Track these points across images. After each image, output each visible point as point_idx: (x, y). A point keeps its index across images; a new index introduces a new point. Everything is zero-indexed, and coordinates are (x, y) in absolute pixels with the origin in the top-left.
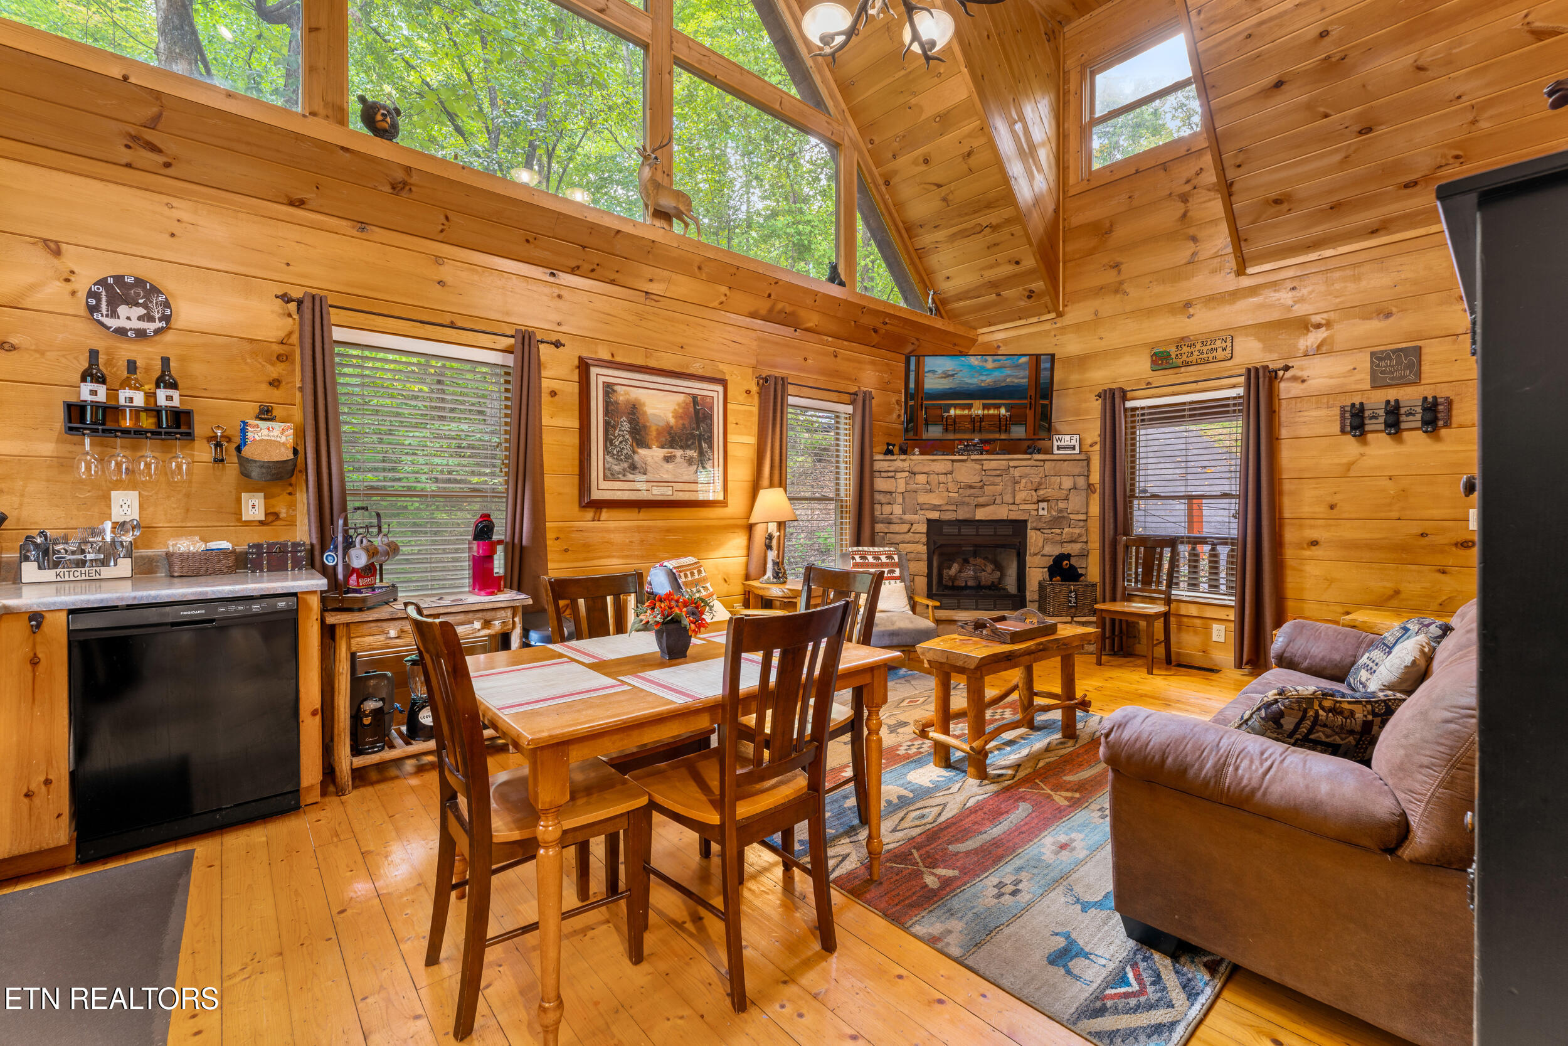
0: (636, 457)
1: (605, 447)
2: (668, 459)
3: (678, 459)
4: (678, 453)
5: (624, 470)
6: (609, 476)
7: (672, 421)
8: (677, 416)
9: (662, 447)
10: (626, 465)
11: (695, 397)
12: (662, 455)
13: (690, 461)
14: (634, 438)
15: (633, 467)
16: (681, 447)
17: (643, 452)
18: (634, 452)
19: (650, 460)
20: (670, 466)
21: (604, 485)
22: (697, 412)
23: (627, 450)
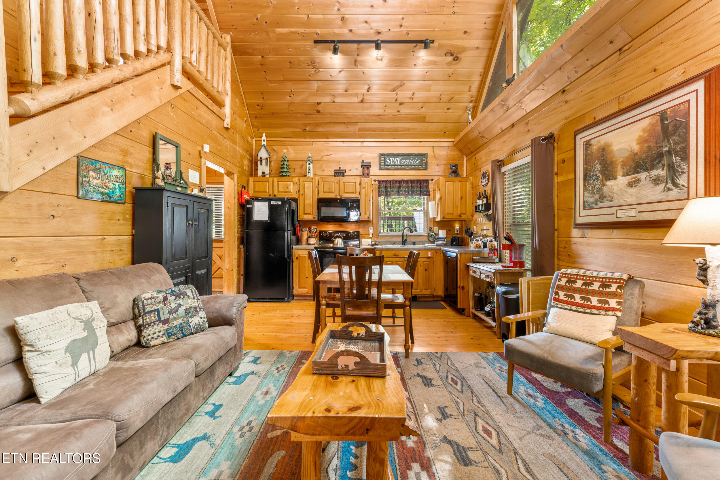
0: (605, 189)
1: (585, 186)
2: (631, 185)
3: (643, 182)
4: (643, 176)
5: (596, 200)
6: (587, 206)
7: (636, 148)
8: (642, 141)
9: (627, 175)
10: (597, 196)
11: (663, 116)
12: (626, 182)
13: (656, 181)
14: (603, 174)
15: (602, 197)
16: (646, 170)
17: (609, 183)
18: (604, 185)
19: (615, 188)
20: (633, 190)
21: (583, 213)
22: (665, 128)
23: (598, 184)
